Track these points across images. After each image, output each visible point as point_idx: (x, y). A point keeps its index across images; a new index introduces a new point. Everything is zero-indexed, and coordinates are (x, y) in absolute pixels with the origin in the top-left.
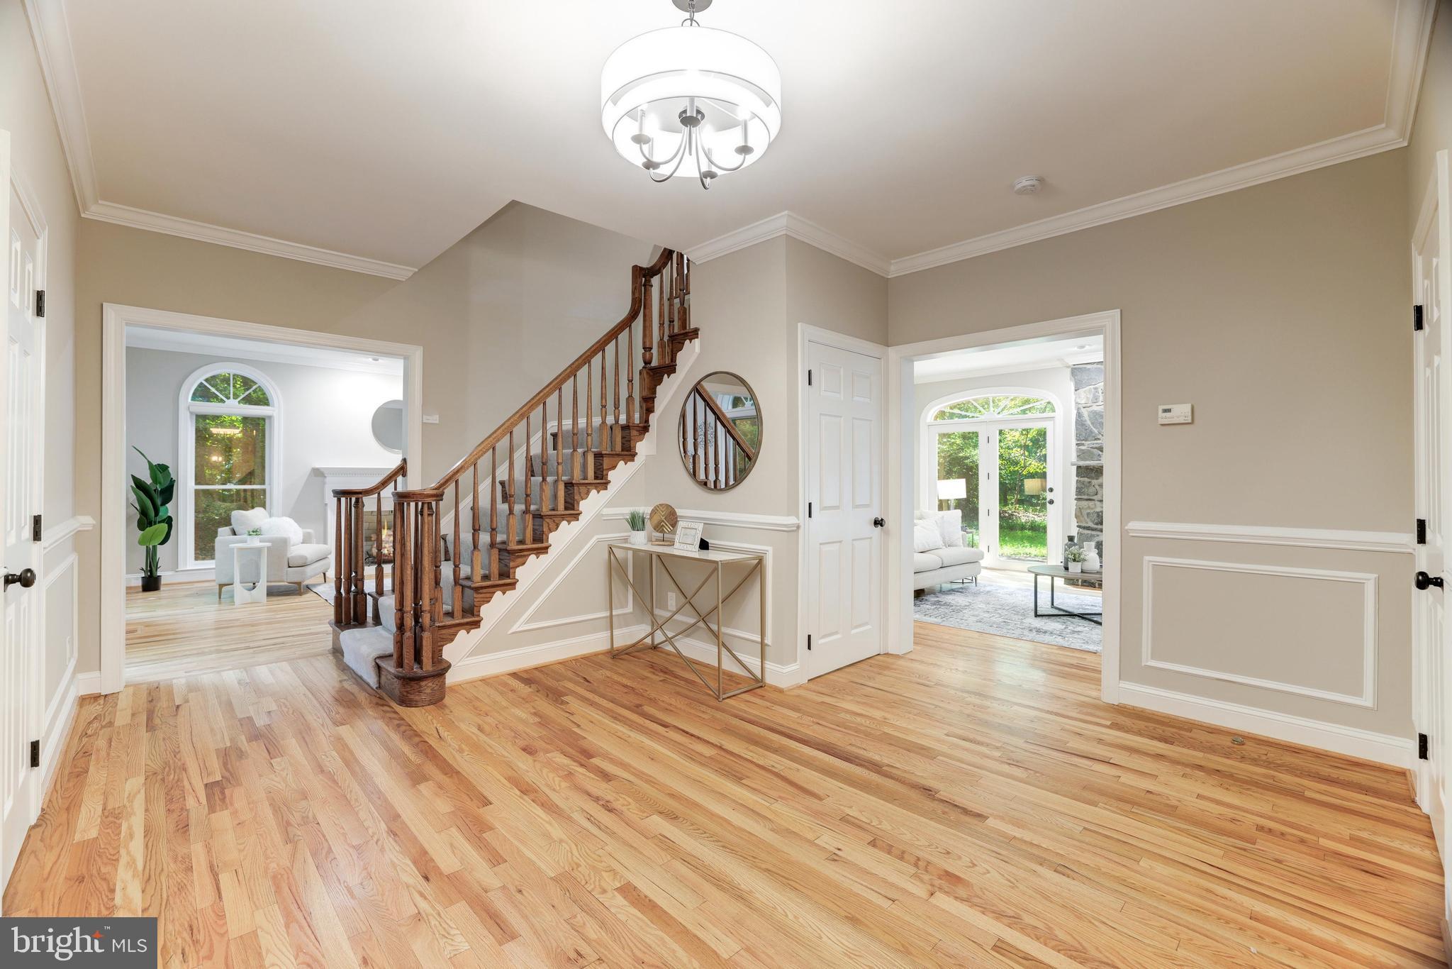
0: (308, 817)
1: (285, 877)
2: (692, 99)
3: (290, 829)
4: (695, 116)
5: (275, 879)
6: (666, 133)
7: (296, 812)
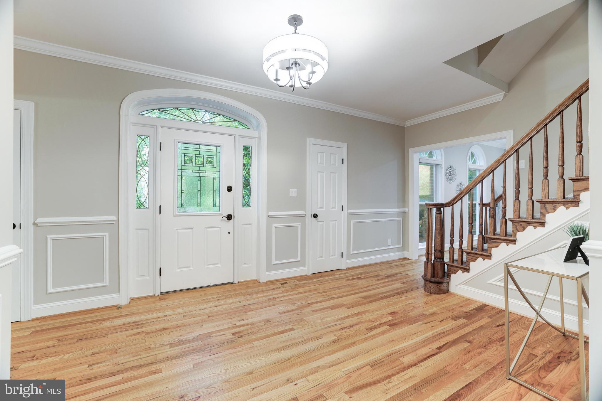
2: (295, 59)
4: (291, 66)
6: (316, 67)
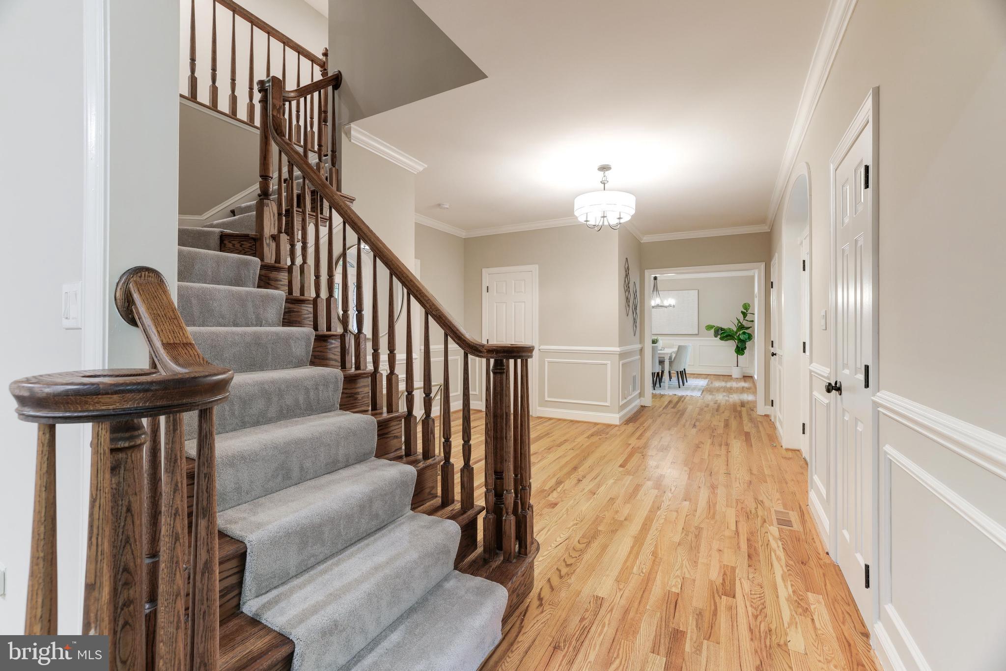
0: (686, 534)
1: (710, 516)
3: (697, 533)
5: (713, 517)
7: (689, 540)
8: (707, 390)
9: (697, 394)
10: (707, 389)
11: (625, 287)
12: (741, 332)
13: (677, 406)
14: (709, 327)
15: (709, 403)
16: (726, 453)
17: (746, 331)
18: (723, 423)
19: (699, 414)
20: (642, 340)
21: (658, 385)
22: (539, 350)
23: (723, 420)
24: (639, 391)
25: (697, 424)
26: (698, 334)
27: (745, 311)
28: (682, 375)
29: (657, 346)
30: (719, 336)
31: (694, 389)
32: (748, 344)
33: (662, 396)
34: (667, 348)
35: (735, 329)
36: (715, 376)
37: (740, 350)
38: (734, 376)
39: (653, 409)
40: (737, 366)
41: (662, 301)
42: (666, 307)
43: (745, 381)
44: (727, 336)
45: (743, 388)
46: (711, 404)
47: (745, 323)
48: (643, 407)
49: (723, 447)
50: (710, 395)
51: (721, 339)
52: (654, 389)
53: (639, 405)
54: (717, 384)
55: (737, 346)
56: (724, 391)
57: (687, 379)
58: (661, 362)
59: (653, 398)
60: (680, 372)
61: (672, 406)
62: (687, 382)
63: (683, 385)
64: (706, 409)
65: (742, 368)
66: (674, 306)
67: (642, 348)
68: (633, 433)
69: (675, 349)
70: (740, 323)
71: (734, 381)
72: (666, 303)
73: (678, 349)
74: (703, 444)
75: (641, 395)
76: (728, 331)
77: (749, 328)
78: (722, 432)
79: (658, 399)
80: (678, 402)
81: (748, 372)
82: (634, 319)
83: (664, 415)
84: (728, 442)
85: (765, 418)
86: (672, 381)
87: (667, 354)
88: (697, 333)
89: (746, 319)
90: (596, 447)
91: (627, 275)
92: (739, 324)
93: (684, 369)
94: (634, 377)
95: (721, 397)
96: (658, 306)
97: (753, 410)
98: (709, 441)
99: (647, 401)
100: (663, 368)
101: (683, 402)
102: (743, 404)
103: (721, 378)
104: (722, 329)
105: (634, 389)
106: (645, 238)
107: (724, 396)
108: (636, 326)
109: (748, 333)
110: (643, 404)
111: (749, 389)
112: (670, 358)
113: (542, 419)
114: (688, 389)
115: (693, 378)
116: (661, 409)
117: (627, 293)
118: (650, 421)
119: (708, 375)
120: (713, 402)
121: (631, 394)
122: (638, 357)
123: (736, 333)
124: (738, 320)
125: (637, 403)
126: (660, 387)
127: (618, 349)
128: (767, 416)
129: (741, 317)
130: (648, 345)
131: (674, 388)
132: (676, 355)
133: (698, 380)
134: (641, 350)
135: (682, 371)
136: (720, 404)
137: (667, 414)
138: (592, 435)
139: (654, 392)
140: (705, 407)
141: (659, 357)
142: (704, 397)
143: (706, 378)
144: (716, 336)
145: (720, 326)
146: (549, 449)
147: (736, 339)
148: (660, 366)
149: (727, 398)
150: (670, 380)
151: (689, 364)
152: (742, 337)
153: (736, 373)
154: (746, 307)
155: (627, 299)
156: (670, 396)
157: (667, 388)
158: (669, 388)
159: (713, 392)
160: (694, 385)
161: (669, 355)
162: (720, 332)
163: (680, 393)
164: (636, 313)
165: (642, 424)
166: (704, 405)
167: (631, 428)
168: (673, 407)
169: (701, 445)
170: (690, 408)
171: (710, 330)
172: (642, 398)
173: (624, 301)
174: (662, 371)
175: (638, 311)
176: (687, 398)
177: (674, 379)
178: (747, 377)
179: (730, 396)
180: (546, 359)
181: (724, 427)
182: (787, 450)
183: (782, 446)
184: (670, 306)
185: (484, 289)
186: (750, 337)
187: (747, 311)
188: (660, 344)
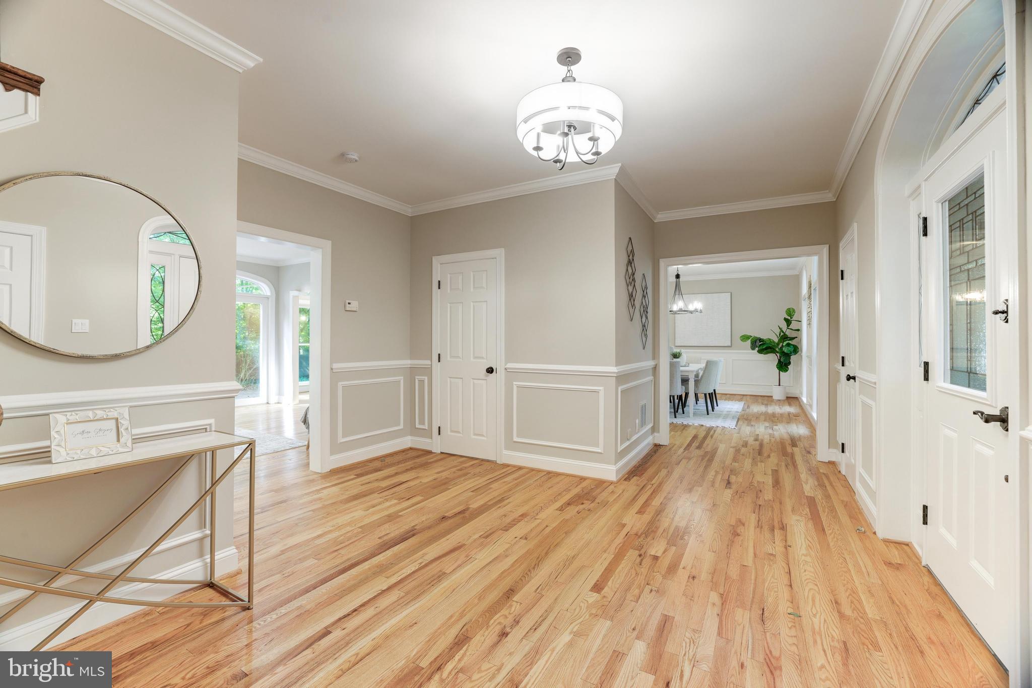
8: (745, 418)
9: (730, 424)
10: (743, 416)
11: (627, 277)
12: (785, 343)
13: (705, 445)
14: (745, 338)
15: (747, 440)
16: (784, 550)
17: (790, 342)
18: (771, 477)
19: (735, 460)
20: (655, 355)
21: (680, 410)
22: (506, 369)
23: (770, 472)
24: (651, 425)
25: (733, 479)
26: (731, 347)
27: (789, 318)
28: (712, 398)
29: (678, 362)
30: (757, 349)
31: (726, 416)
32: (793, 358)
33: (685, 427)
34: (692, 364)
35: (776, 340)
36: (752, 397)
37: (783, 365)
38: (775, 397)
39: (670, 449)
40: (779, 385)
41: (686, 305)
42: (691, 312)
43: (790, 405)
44: (766, 349)
45: (789, 414)
46: (751, 441)
47: (789, 333)
48: (657, 447)
49: (777, 532)
50: (748, 425)
51: (760, 352)
52: (675, 417)
53: (652, 442)
54: (757, 409)
55: (779, 361)
56: (765, 420)
57: (718, 401)
58: (685, 381)
59: (671, 430)
60: (709, 394)
61: (698, 444)
62: (717, 406)
63: (713, 411)
64: (743, 450)
65: (785, 388)
66: (701, 312)
67: (656, 365)
68: (634, 499)
69: (703, 365)
70: (783, 332)
71: (776, 405)
72: (691, 307)
73: (707, 365)
74: (744, 525)
75: (654, 429)
76: (767, 342)
77: (794, 338)
78: (771, 497)
79: (679, 433)
80: (705, 438)
81: (794, 392)
82: (644, 326)
83: (684, 461)
84: (785, 523)
85: (831, 466)
86: (698, 405)
87: (692, 371)
88: (730, 344)
89: (789, 327)
90: (566, 533)
91: (630, 263)
92: (782, 334)
93: (714, 390)
94: (644, 408)
95: (762, 430)
96: (681, 310)
97: (809, 452)
98: (753, 518)
99: (663, 437)
100: (687, 388)
101: (712, 437)
102: (794, 442)
103: (760, 400)
104: (761, 340)
105: (643, 423)
106: (659, 216)
107: (766, 427)
108: (646, 335)
109: (793, 345)
110: (657, 442)
111: (796, 416)
112: (697, 376)
113: (510, 467)
114: (718, 416)
115: (725, 400)
116: (682, 450)
117: (630, 288)
118: (663, 472)
119: (744, 395)
120: (753, 438)
121: (639, 432)
122: (651, 378)
123: (778, 344)
124: (780, 328)
125: (649, 441)
126: (683, 413)
127: (614, 369)
128: (832, 463)
129: (784, 326)
130: (665, 361)
131: (701, 415)
132: (704, 373)
133: (730, 402)
134: (655, 369)
135: (712, 393)
136: (762, 440)
137: (689, 459)
138: (569, 504)
139: (675, 421)
140: (743, 446)
141: (681, 375)
142: (740, 429)
143: (740, 400)
144: (753, 349)
145: (758, 336)
146: (487, 537)
147: (778, 352)
148: (684, 387)
149: (770, 431)
150: (697, 404)
151: (719, 383)
152: (785, 350)
153: (778, 393)
154: (790, 312)
155: (631, 296)
156: (696, 427)
157: (691, 415)
158: (695, 414)
159: (751, 420)
160: (726, 410)
161: (695, 373)
162: (758, 343)
163: (708, 422)
164: (647, 317)
165: (651, 479)
166: (741, 443)
167: (632, 487)
168: (699, 447)
169: (740, 529)
170: (722, 448)
171: (745, 341)
172: (656, 434)
173: (625, 297)
174: (686, 393)
175: (650, 315)
176: (719, 431)
177: (702, 401)
178: (792, 399)
179: (775, 427)
180: (514, 383)
181: (773, 487)
182: (887, 541)
183: (875, 533)
184: (696, 311)
185: (435, 285)
186: (796, 350)
187: (791, 318)
188: (683, 360)
